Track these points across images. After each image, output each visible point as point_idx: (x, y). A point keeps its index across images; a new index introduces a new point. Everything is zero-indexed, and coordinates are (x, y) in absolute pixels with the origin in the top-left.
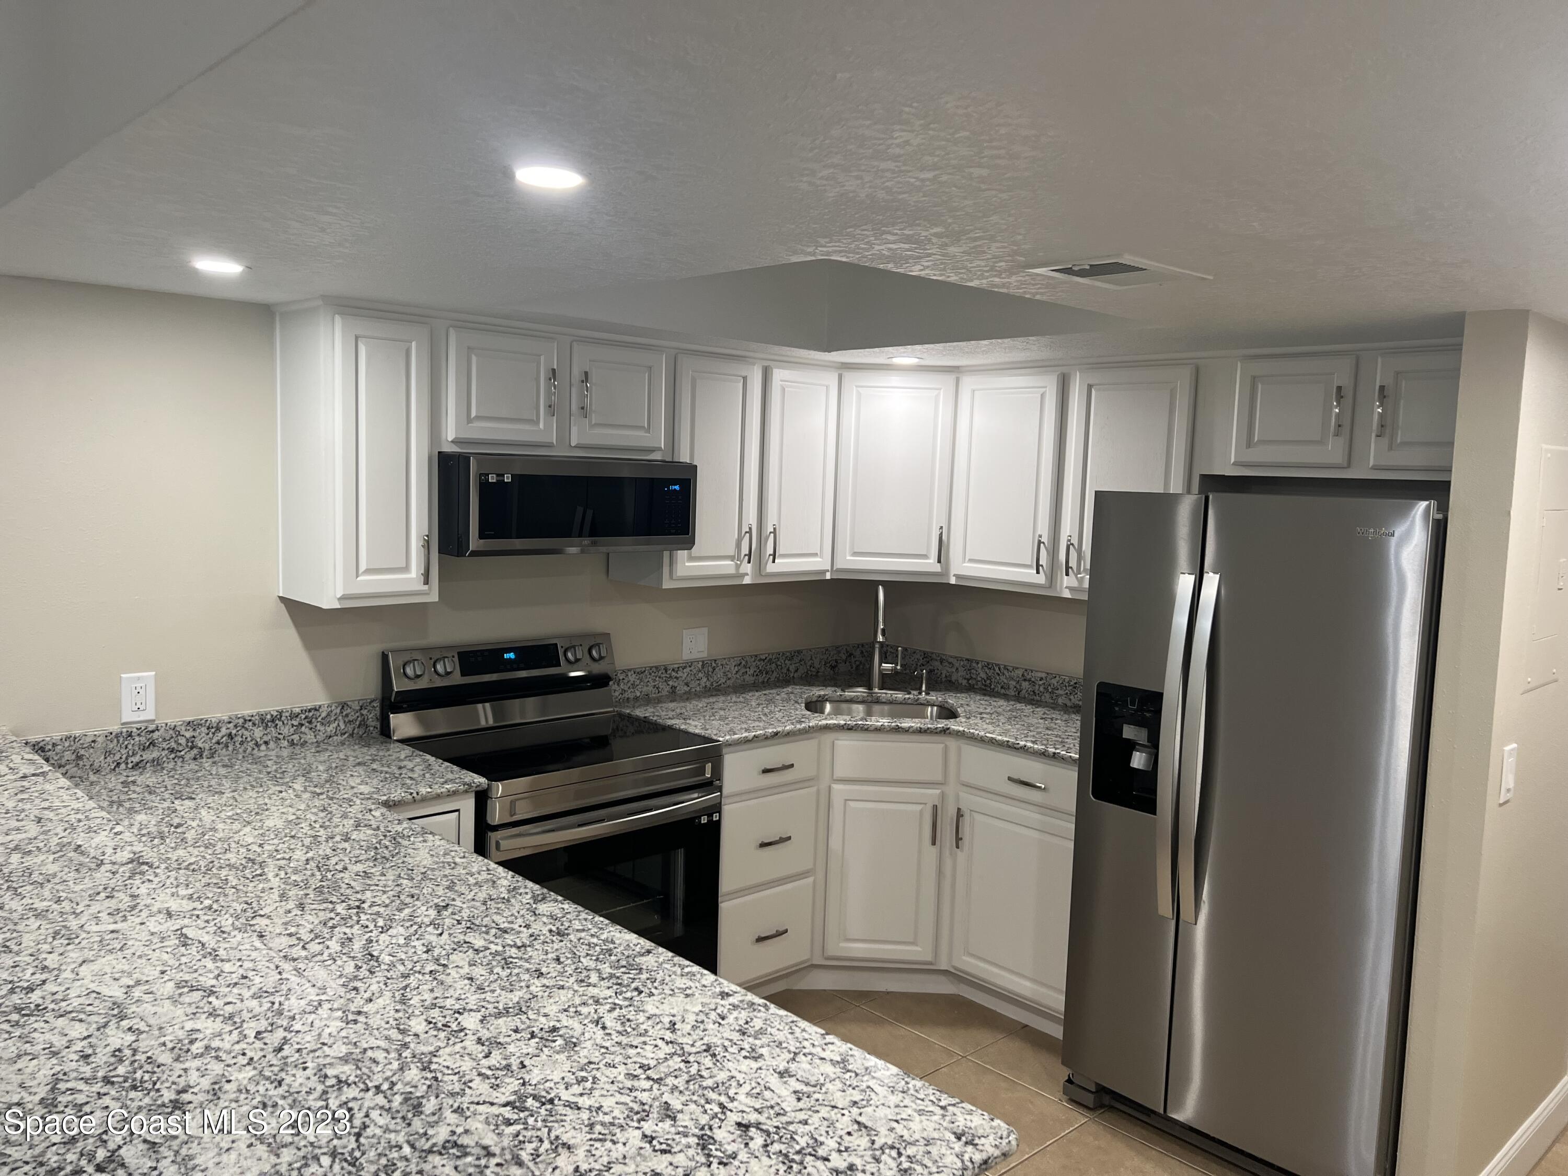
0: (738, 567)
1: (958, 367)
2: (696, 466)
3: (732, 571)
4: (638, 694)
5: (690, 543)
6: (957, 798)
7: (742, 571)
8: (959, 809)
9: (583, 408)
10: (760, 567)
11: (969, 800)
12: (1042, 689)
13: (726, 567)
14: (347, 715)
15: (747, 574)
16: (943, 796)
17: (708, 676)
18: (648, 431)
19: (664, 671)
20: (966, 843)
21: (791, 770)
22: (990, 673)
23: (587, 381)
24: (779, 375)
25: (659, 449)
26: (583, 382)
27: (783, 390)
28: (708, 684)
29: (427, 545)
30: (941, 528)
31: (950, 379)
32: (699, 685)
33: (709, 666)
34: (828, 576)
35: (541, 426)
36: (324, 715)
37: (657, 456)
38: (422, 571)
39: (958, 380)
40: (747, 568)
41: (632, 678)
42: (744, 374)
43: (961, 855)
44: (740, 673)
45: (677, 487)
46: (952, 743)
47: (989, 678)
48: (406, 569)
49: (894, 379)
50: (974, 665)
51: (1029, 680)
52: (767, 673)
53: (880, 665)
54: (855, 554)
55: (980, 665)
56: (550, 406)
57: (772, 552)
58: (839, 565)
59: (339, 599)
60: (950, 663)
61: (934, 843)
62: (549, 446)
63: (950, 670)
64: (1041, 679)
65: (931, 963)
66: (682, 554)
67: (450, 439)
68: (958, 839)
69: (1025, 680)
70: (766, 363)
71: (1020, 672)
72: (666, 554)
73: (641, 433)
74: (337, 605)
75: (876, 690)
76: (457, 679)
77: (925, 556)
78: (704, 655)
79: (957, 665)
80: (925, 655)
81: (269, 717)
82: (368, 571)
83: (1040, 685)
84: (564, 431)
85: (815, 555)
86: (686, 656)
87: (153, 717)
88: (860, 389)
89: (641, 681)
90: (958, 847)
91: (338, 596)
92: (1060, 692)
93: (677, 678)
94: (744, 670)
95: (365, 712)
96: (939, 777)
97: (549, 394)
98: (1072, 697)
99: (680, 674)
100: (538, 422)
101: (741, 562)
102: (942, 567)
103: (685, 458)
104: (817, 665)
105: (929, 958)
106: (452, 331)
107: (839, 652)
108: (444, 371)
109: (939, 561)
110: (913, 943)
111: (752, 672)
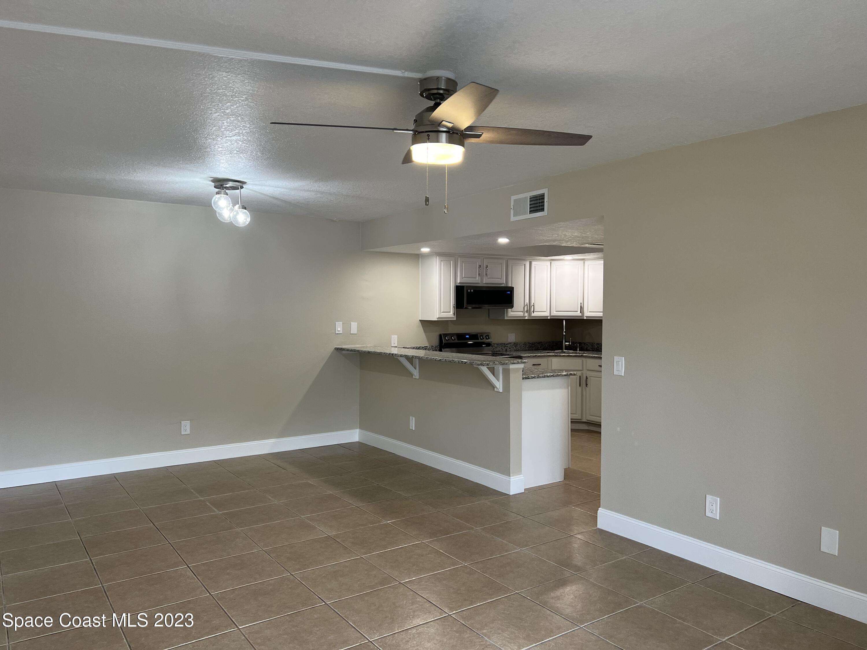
0: (524, 314)
1: (584, 259)
2: (513, 287)
3: (523, 315)
4: (497, 350)
5: (512, 307)
6: (586, 373)
7: (525, 315)
8: (586, 377)
9: (486, 274)
10: (530, 314)
11: (589, 374)
13: (521, 314)
14: (433, 349)
15: (526, 316)
16: (582, 373)
17: (515, 347)
18: (501, 279)
19: (504, 345)
20: (589, 385)
21: (540, 365)
22: (598, 346)
23: (487, 267)
24: (534, 263)
25: (504, 283)
26: (486, 268)
27: (535, 267)
28: (516, 349)
29: (454, 307)
30: (581, 303)
31: (582, 262)
32: (513, 349)
33: (515, 344)
34: (549, 318)
35: (477, 279)
36: (428, 348)
37: (503, 285)
38: (453, 312)
39: (584, 262)
40: (526, 314)
41: (496, 345)
42: (525, 263)
43: (588, 389)
44: (524, 347)
45: (509, 293)
46: (584, 359)
47: (598, 347)
48: (450, 312)
49: (567, 263)
50: (594, 344)
52: (532, 347)
53: (565, 343)
54: (556, 311)
55: (595, 344)
56: (479, 274)
57: (533, 310)
58: (552, 314)
59: (437, 318)
60: (587, 344)
61: (580, 386)
62: (479, 283)
63: (587, 346)
65: (581, 420)
66: (509, 310)
67: (458, 282)
68: (586, 385)
70: (530, 261)
72: (506, 309)
73: (499, 280)
74: (436, 320)
75: (564, 350)
76: (456, 341)
77: (577, 311)
78: (514, 341)
79: (589, 345)
80: (578, 341)
81: (418, 347)
82: (443, 312)
84: (482, 280)
85: (545, 312)
86: (509, 341)
87: (396, 346)
88: (557, 266)
89: (498, 346)
90: (586, 386)
91: (437, 317)
93: (507, 346)
94: (525, 346)
95: (436, 348)
96: (581, 369)
97: (479, 271)
99: (508, 345)
100: (476, 278)
101: (525, 313)
102: (582, 314)
103: (510, 285)
104: (547, 346)
105: (580, 418)
106: (459, 258)
107: (553, 343)
108: (457, 268)
109: (581, 313)
110: (575, 414)
111: (527, 347)
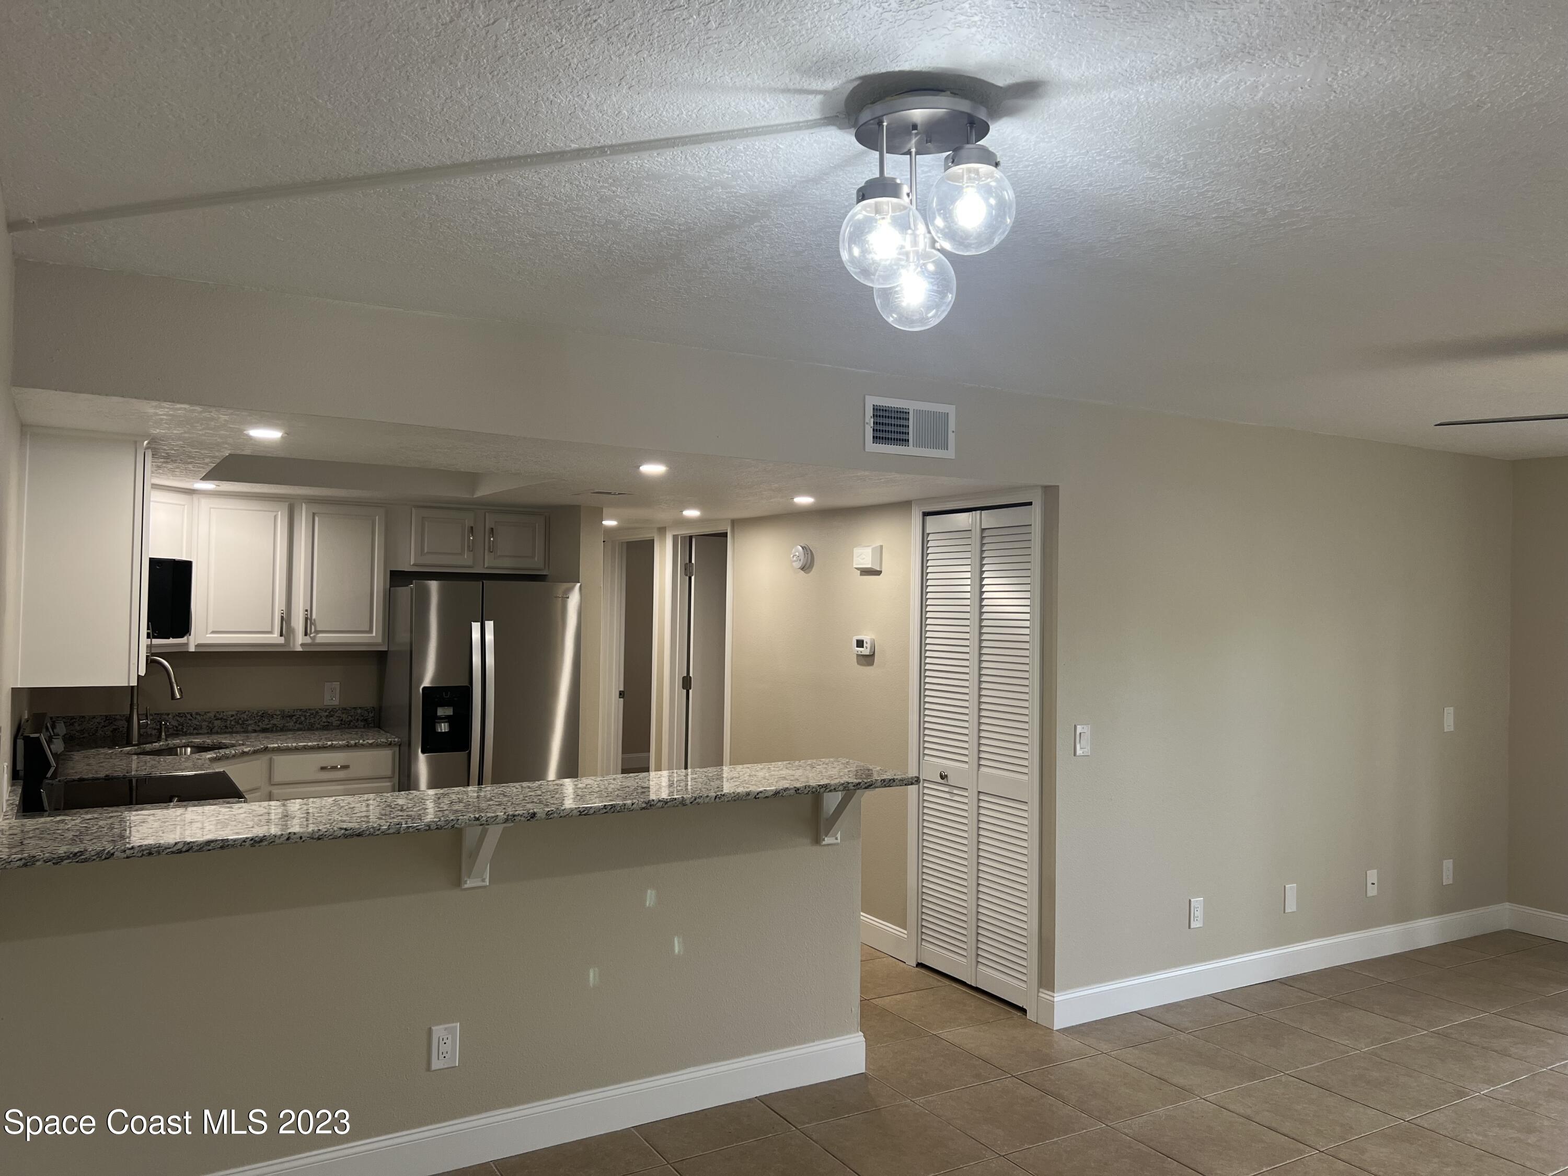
12: (233, 723)
51: (221, 719)
64: (232, 716)
69: (217, 719)
71: (212, 715)
80: (107, 718)
83: (231, 721)
92: (250, 722)
98: (260, 724)
